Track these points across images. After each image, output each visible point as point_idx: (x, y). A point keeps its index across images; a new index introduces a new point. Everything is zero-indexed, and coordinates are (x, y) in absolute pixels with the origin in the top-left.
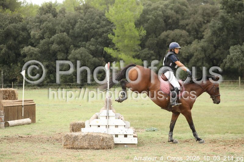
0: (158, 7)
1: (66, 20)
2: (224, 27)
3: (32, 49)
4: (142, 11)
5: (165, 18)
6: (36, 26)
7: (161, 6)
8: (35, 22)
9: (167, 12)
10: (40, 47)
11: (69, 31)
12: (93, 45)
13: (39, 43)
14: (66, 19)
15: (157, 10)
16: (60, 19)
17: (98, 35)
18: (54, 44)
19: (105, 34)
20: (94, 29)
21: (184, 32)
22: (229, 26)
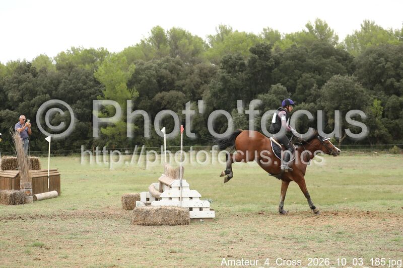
0: (151, 67)
1: (49, 80)
2: (224, 88)
3: (11, 113)
4: (134, 70)
5: (159, 78)
6: (14, 87)
7: (154, 65)
8: (12, 82)
9: (161, 71)
10: (19, 110)
11: (52, 93)
12: (78, 108)
13: (18, 106)
14: (47, 79)
15: (150, 69)
16: (42, 79)
17: (85, 97)
18: (35, 106)
19: (92, 96)
20: (80, 91)
21: (180, 94)
22: (231, 87)
